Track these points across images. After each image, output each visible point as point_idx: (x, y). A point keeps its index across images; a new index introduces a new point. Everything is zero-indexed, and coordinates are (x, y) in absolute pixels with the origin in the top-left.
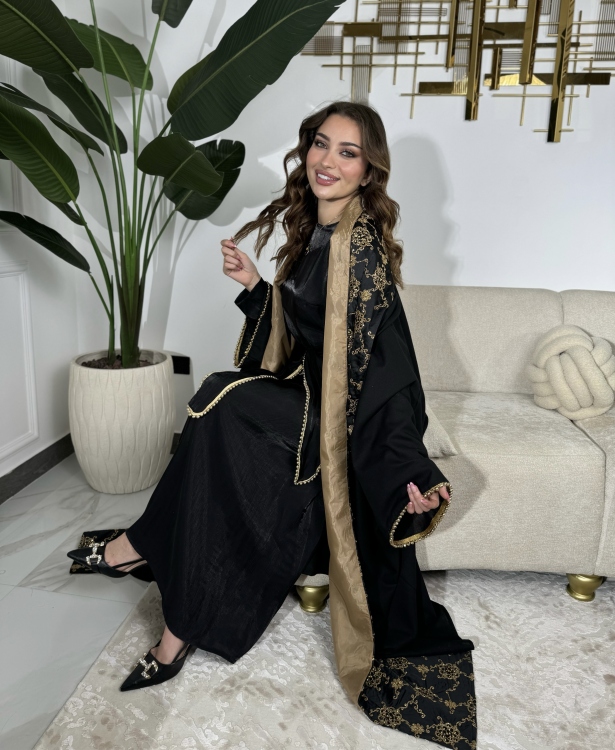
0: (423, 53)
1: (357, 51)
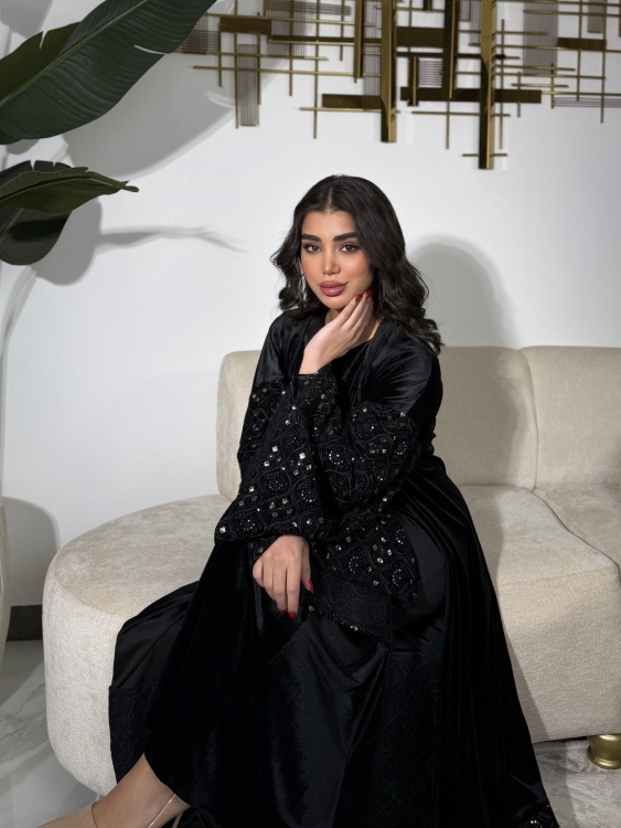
0: (325, 59)
1: (240, 51)
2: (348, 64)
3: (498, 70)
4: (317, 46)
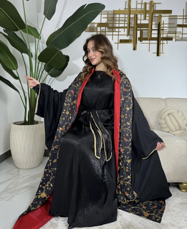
0: (120, 32)
1: (101, 31)
2: (126, 33)
3: (162, 33)
4: (119, 29)
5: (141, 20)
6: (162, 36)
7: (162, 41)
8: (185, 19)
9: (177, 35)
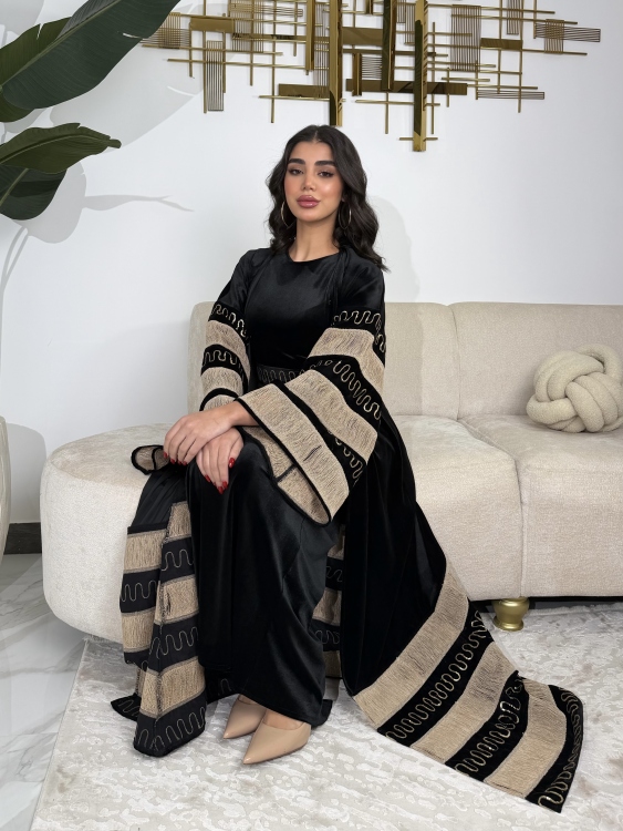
0: (281, 54)
1: (209, 46)
2: (300, 60)
3: (429, 66)
4: (274, 43)
5: (354, 14)
6: (429, 79)
7: (429, 97)
8: (507, 19)
9: (481, 76)
